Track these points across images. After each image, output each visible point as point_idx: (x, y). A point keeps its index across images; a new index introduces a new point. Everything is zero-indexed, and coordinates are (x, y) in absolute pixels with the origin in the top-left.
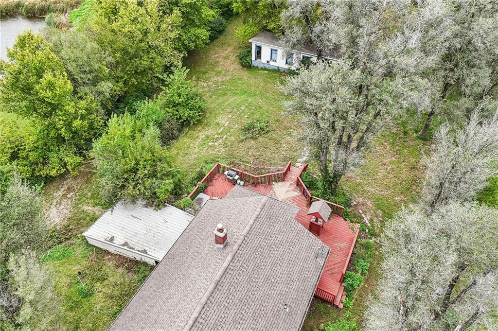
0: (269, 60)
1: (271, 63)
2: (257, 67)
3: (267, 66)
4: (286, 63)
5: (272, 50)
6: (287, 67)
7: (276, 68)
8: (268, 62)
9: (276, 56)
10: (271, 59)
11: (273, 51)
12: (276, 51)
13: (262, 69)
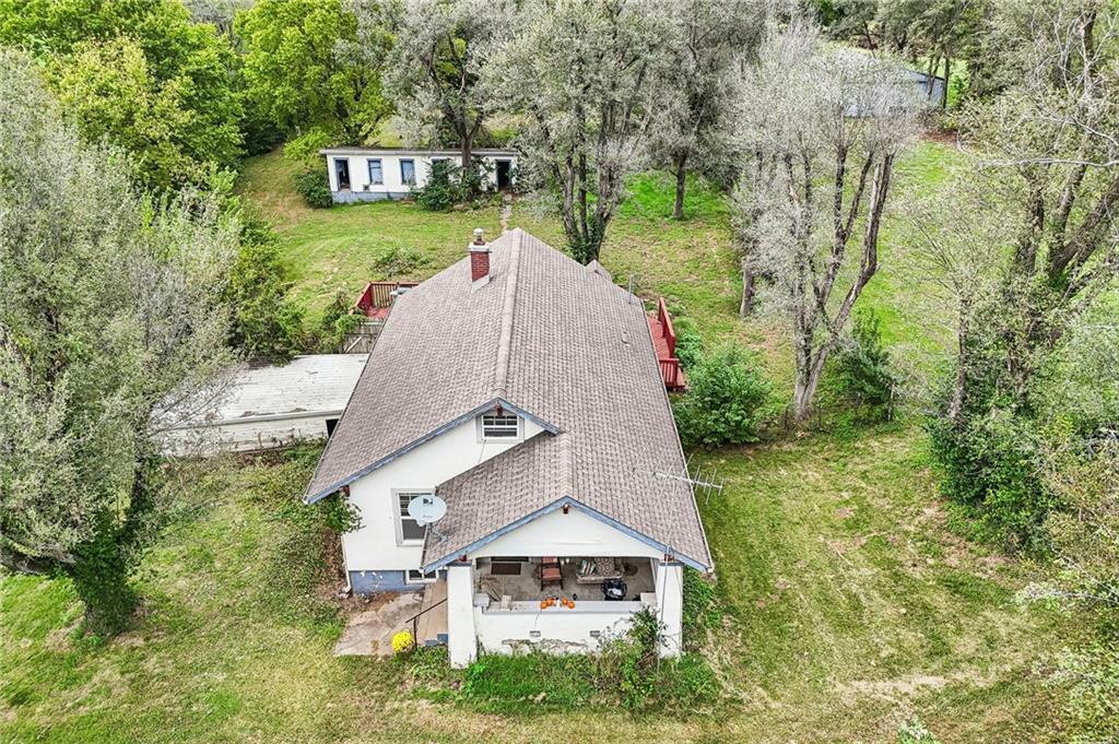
0: (367, 183)
1: (373, 188)
2: (345, 204)
3: (365, 197)
4: (404, 182)
5: (370, 162)
6: (406, 189)
7: (386, 197)
8: (366, 188)
9: (381, 173)
10: (371, 181)
11: (373, 165)
12: (379, 161)
13: (355, 204)
